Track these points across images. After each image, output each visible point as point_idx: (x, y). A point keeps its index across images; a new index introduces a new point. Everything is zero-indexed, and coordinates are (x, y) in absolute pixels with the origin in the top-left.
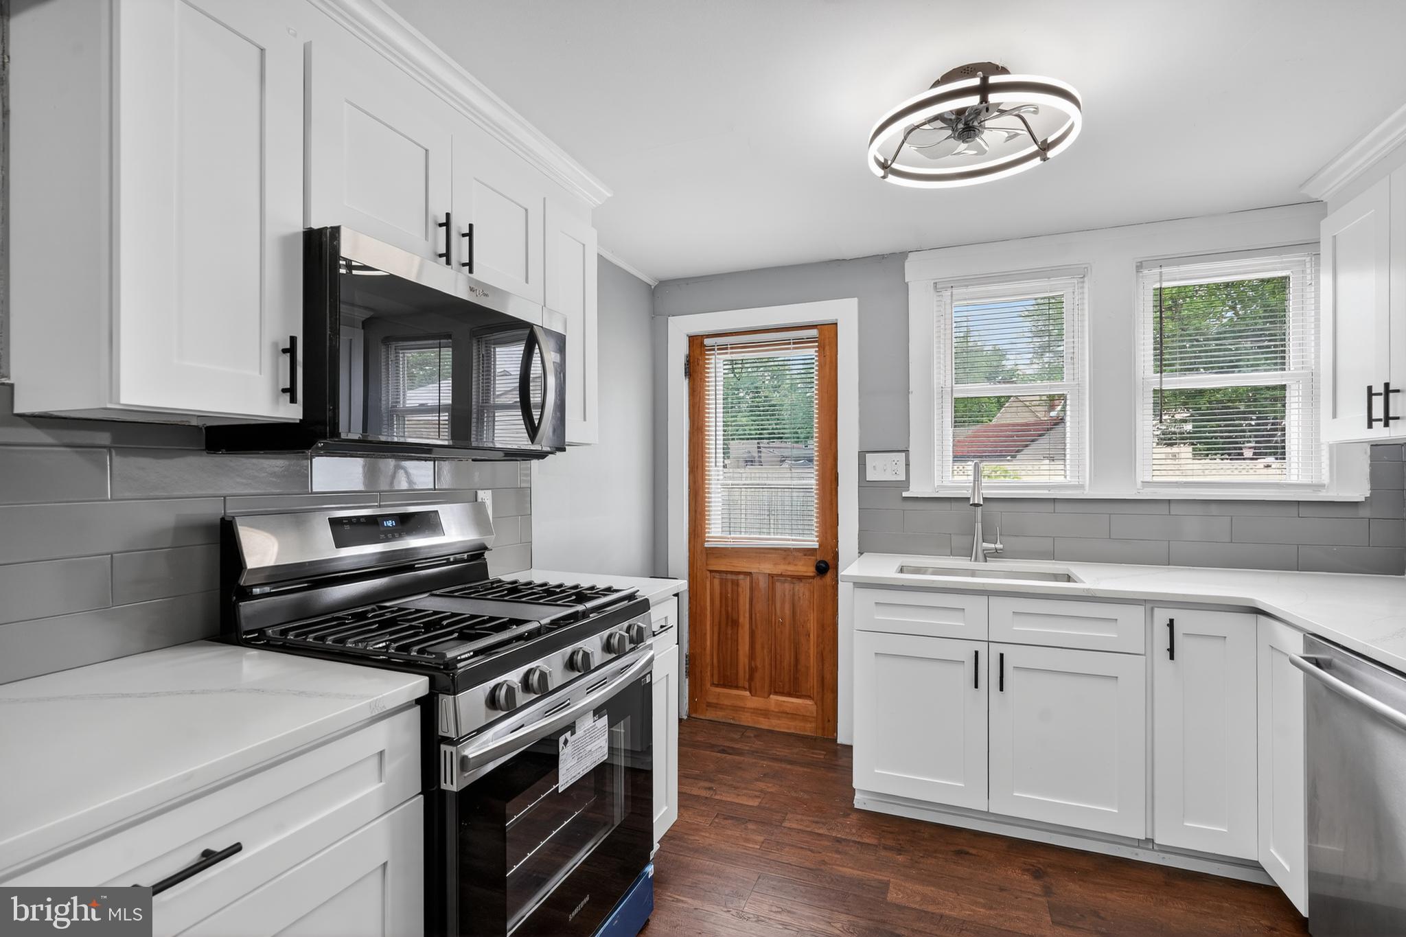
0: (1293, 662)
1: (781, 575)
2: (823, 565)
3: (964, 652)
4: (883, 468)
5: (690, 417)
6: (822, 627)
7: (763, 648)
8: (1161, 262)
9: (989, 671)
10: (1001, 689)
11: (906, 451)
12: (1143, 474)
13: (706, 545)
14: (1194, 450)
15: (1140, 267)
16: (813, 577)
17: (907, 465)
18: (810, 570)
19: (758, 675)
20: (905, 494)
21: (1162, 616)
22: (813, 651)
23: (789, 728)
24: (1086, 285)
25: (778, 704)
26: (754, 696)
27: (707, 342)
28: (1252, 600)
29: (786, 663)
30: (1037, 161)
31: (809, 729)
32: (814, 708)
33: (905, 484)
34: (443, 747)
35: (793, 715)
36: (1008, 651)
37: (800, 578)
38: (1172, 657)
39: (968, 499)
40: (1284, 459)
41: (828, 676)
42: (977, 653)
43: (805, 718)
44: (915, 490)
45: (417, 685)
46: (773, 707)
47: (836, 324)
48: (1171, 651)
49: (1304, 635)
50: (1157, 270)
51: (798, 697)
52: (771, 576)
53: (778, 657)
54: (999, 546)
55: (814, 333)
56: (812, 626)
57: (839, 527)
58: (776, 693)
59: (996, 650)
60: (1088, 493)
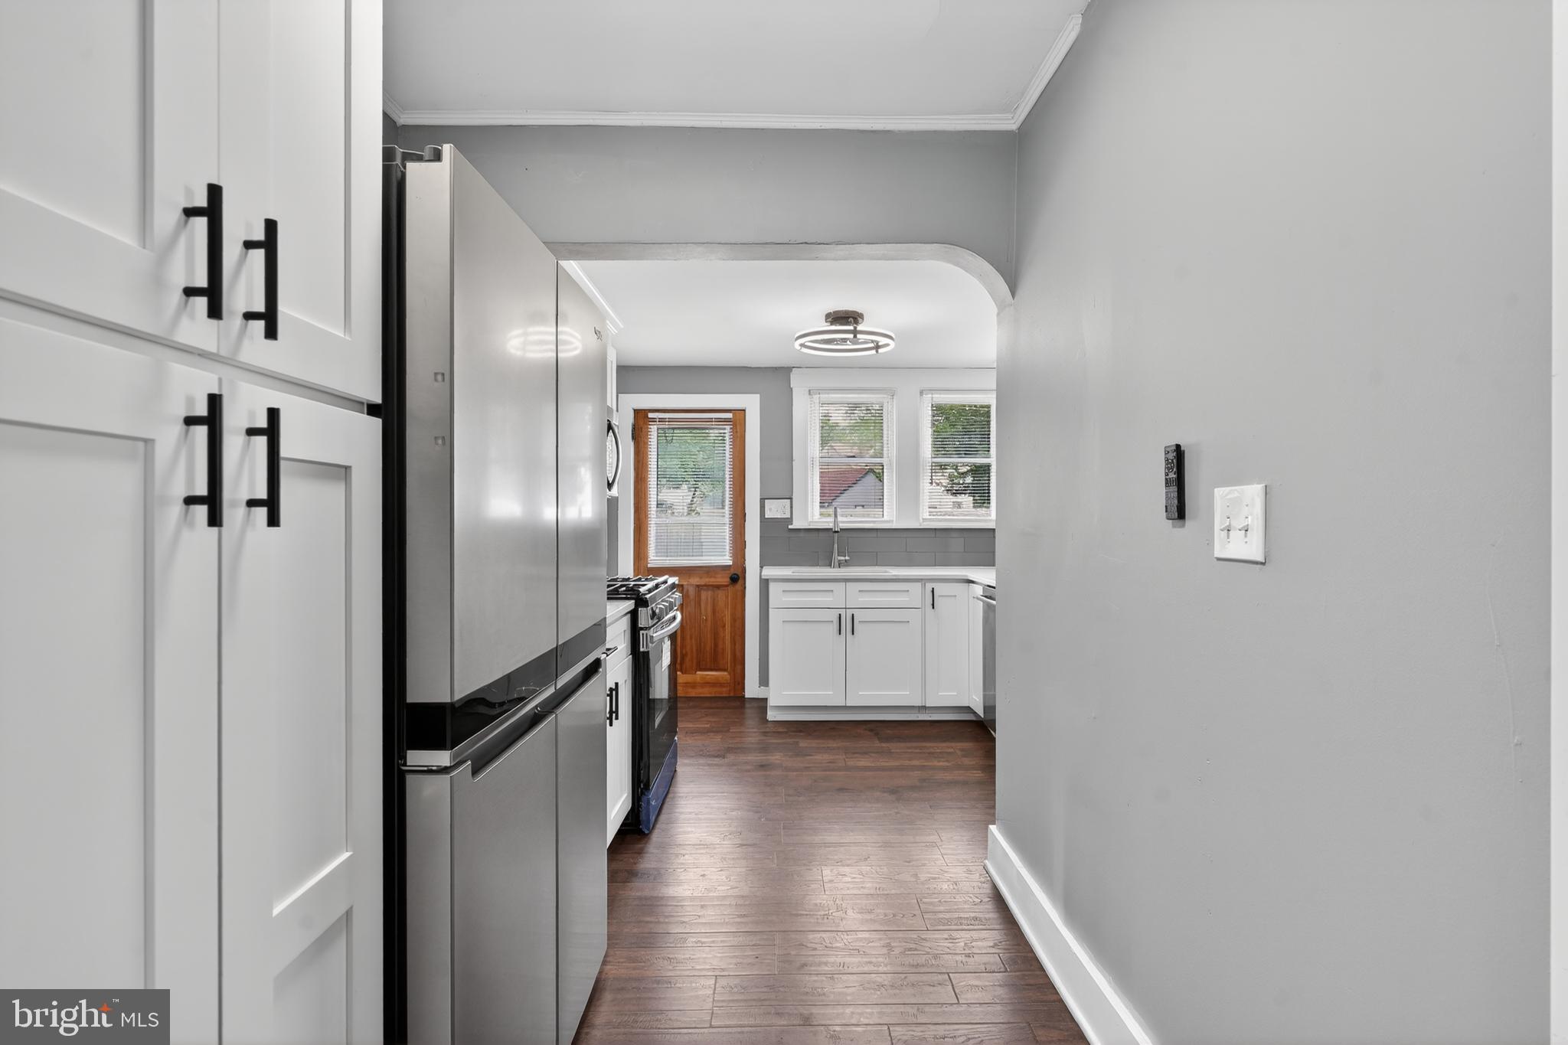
0: (978, 599)
1: (705, 585)
2: (736, 576)
3: (833, 616)
4: (776, 510)
5: (635, 469)
6: (734, 620)
7: (691, 638)
8: (932, 390)
9: (847, 625)
10: (853, 634)
11: (791, 499)
12: (925, 513)
13: (649, 566)
14: (974, 500)
15: (921, 393)
16: (727, 586)
17: (791, 507)
18: (726, 580)
19: (687, 659)
20: (790, 527)
21: (929, 586)
22: (728, 637)
23: (710, 693)
24: (894, 400)
25: (703, 677)
26: (685, 673)
27: (651, 415)
28: (967, 576)
29: (708, 649)
30: (874, 352)
31: (724, 692)
32: (729, 676)
33: (790, 520)
34: (641, 632)
35: (715, 684)
36: (856, 612)
37: (718, 587)
38: (933, 608)
39: (831, 529)
40: (988, 507)
41: (738, 654)
42: (840, 615)
43: (721, 685)
44: (797, 524)
45: (629, 605)
46: (698, 680)
47: (744, 410)
48: (933, 605)
49: (983, 588)
50: (930, 396)
51: (716, 670)
52: (698, 586)
53: (702, 644)
54: (847, 558)
55: (729, 415)
56: (728, 619)
57: (747, 550)
58: (701, 670)
59: (850, 612)
60: (894, 526)
